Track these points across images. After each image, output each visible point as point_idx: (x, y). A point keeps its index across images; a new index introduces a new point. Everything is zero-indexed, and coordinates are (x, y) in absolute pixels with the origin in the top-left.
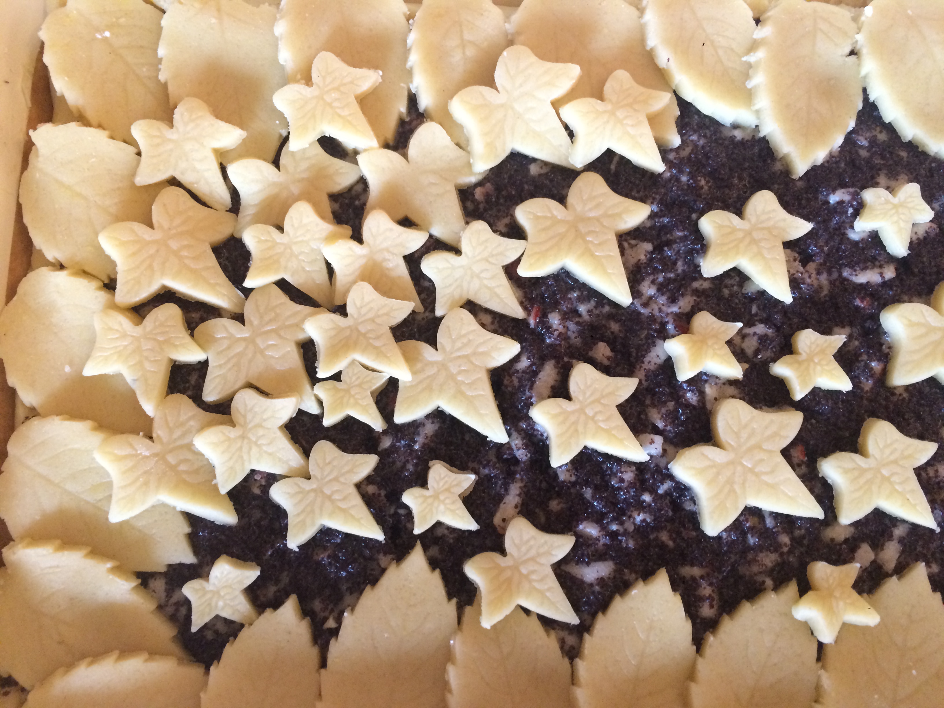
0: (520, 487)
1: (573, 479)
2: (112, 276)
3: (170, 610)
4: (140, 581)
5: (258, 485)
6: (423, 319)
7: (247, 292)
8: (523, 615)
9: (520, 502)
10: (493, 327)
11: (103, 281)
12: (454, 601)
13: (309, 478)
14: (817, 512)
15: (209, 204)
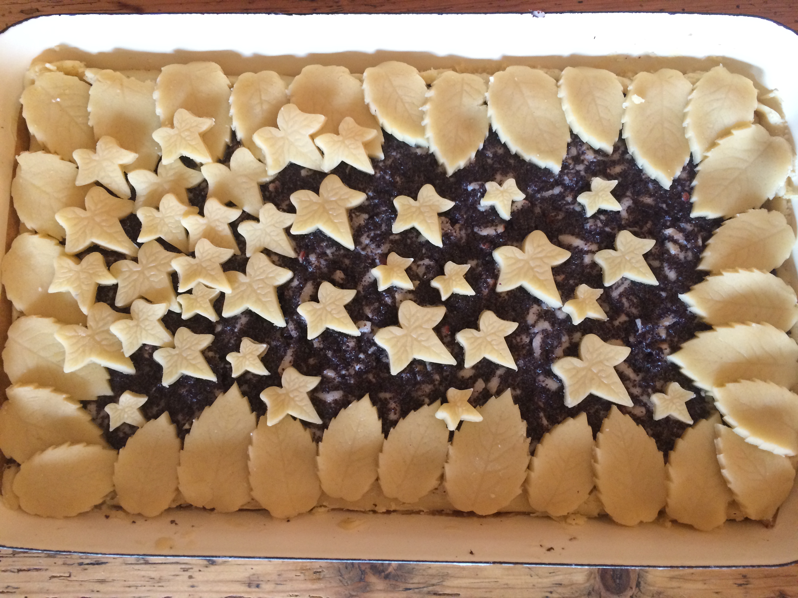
0: (293, 351)
1: (322, 346)
2: (64, 237)
3: (99, 421)
4: (82, 405)
5: (147, 352)
6: (241, 259)
7: (140, 245)
8: (292, 420)
9: (293, 360)
10: (279, 263)
11: (58, 240)
12: (254, 413)
13: (174, 347)
14: (453, 362)
15: (118, 195)
